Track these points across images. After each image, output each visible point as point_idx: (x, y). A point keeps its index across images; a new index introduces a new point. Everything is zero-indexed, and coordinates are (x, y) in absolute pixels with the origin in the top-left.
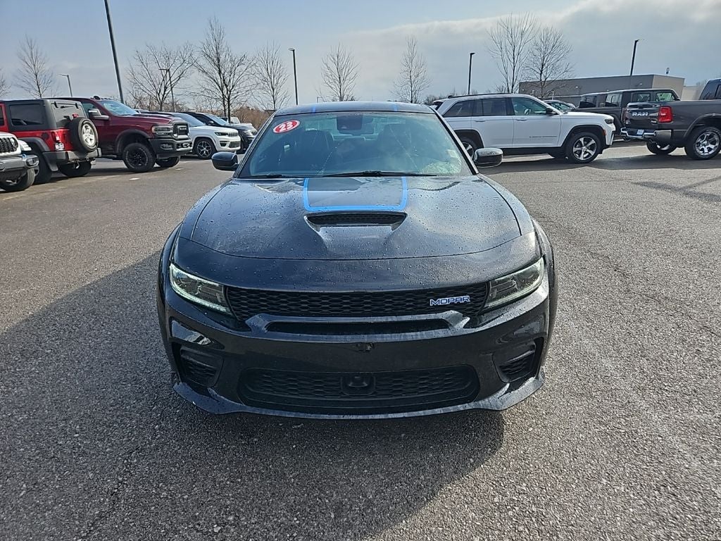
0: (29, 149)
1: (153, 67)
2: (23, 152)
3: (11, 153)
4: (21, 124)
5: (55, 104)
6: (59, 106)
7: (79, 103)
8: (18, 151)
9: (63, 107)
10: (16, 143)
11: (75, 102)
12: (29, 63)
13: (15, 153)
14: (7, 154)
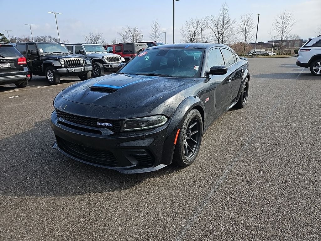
0: (125, 61)
1: (191, 28)
2: (122, 62)
3: (118, 62)
4: (128, 52)
5: (137, 44)
6: (138, 45)
7: (147, 44)
8: (121, 61)
9: (140, 46)
10: (120, 59)
11: (144, 44)
12: (154, 27)
13: (119, 62)
14: (115, 62)
